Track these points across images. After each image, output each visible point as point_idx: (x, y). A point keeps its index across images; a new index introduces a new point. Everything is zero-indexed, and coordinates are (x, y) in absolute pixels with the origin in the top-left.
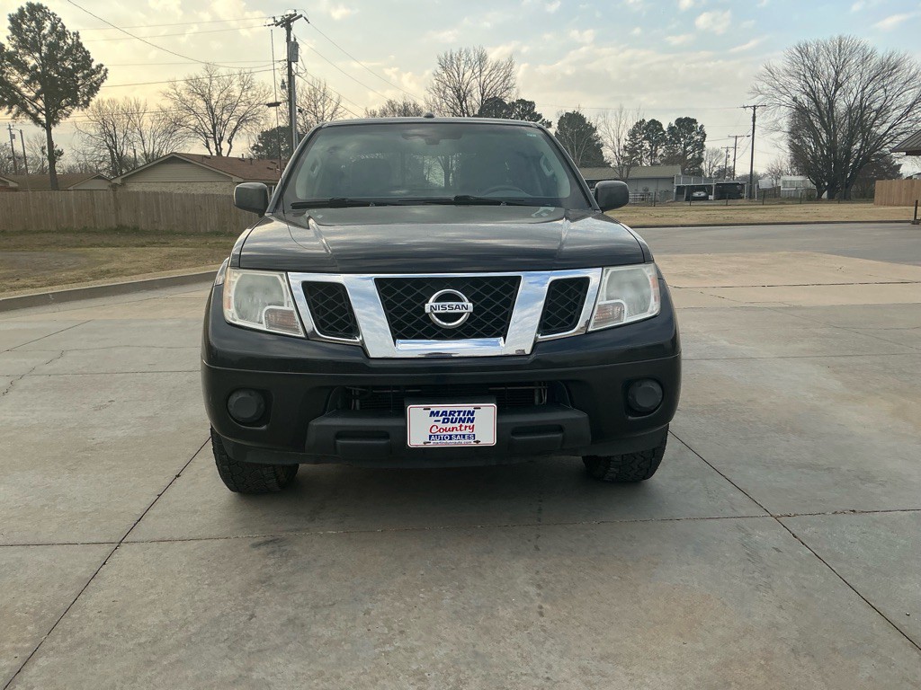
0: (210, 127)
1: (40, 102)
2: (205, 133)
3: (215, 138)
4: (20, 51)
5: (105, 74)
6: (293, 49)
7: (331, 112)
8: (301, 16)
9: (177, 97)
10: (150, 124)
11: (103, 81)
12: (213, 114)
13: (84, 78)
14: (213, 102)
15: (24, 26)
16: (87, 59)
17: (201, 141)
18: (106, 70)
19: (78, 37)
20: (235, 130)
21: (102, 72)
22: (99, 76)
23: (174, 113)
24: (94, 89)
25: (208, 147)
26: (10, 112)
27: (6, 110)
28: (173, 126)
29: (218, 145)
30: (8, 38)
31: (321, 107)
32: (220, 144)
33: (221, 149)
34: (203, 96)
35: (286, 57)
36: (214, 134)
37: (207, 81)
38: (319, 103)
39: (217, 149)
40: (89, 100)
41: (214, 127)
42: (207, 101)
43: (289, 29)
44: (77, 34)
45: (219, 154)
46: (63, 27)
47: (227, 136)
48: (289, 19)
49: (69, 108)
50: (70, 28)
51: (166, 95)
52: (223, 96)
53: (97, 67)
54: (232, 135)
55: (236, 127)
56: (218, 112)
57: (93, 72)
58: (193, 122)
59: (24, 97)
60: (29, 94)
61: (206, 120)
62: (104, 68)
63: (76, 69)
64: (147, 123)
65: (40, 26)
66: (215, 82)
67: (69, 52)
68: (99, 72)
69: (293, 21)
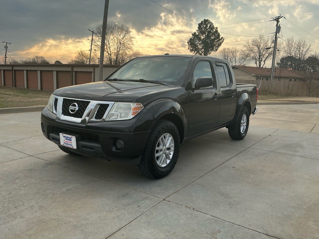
0: (258, 57)
1: (203, 50)
2: (256, 59)
3: (259, 60)
4: (200, 34)
5: (223, 40)
6: (278, 29)
7: (306, 51)
8: (282, 17)
9: (248, 47)
10: (239, 56)
11: (222, 42)
12: (260, 52)
13: (217, 42)
14: (260, 48)
15: (202, 27)
16: (219, 35)
17: (254, 61)
18: (224, 39)
19: (217, 29)
20: (267, 58)
21: (222, 40)
22: (221, 41)
23: (247, 52)
24: (220, 45)
25: (256, 63)
26: (194, 53)
27: (193, 52)
28: (246, 56)
29: (260, 63)
30: (197, 31)
31: (302, 49)
32: (261, 63)
33: (261, 64)
34: (257, 46)
35: (275, 32)
36: (259, 59)
37: (259, 41)
38: (301, 47)
39: (259, 64)
40: (218, 48)
41: (260, 56)
42: (259, 48)
43: (278, 22)
44: (217, 28)
45: (260, 66)
46: (213, 26)
47: (264, 60)
48: (278, 18)
49: (210, 51)
50: (215, 26)
51: (245, 46)
52: (264, 46)
53: (221, 38)
54: (266, 59)
55: (267, 57)
56: (262, 52)
57: (220, 40)
58: (252, 55)
59: (199, 48)
60: (200, 47)
61: (257, 54)
62: (223, 38)
63: (215, 39)
64: (238, 55)
65: (207, 26)
66: (262, 41)
67: (214, 34)
68: (221, 40)
69: (280, 18)
